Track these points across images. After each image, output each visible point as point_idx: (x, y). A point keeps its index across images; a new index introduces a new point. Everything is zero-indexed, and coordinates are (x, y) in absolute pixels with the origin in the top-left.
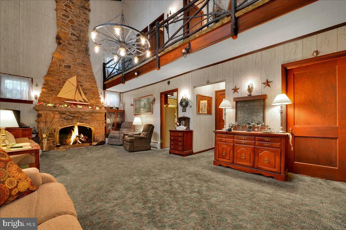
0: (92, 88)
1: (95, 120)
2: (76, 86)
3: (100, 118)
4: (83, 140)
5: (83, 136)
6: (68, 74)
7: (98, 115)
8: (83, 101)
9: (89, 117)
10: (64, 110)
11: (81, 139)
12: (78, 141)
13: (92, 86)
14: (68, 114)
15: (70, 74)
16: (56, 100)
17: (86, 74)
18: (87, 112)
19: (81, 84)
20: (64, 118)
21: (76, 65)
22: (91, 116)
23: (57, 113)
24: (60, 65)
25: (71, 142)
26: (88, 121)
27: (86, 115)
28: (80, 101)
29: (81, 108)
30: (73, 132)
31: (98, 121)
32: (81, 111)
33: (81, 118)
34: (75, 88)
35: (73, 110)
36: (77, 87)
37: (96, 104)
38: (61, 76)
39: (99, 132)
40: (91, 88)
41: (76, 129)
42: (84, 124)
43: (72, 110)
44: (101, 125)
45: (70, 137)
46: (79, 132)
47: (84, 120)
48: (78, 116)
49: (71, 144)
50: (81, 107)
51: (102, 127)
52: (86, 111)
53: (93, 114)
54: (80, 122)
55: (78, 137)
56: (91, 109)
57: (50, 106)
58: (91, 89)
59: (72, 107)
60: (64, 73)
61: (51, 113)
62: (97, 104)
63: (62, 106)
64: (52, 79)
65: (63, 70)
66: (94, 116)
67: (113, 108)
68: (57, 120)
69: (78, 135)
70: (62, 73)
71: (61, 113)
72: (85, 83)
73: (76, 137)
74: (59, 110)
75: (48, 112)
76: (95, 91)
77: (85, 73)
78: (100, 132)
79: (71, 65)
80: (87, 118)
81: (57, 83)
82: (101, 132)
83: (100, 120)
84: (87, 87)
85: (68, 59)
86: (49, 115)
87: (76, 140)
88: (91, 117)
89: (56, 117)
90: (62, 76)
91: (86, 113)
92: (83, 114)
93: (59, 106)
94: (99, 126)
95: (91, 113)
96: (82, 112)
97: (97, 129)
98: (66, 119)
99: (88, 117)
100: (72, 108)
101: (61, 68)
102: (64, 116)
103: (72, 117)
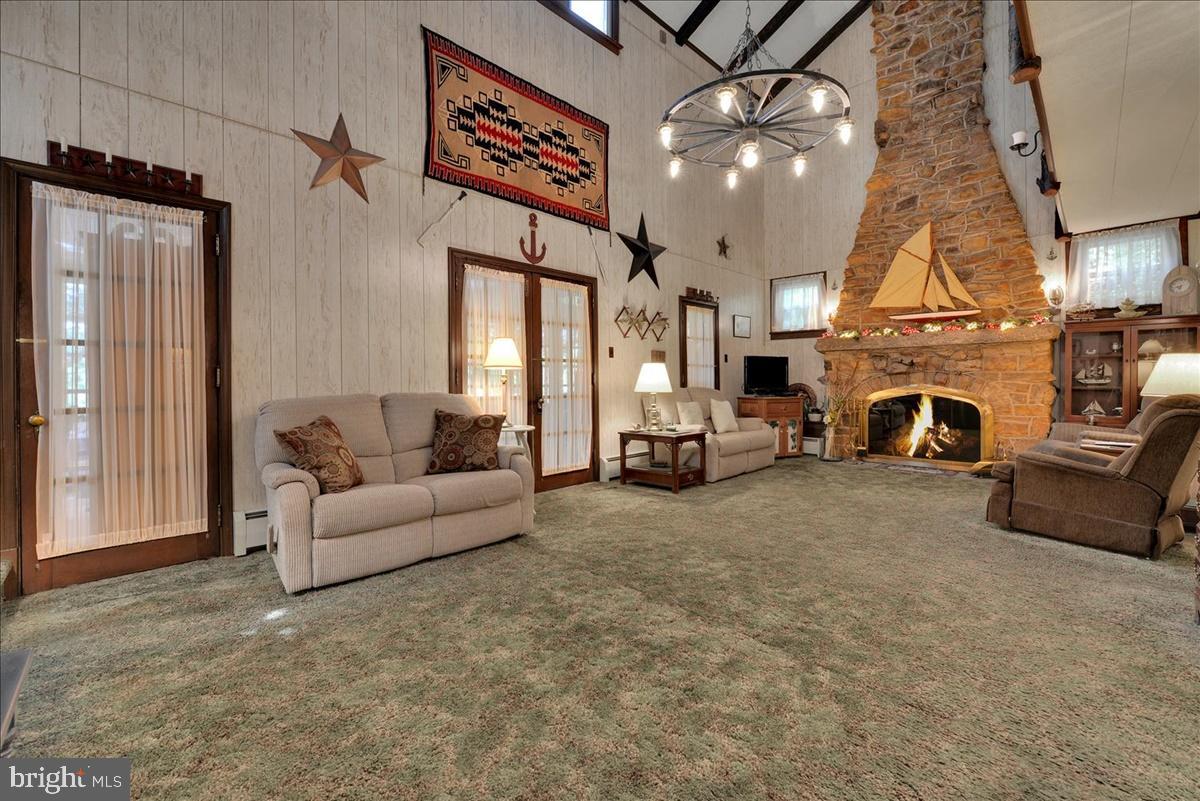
0: (999, 245)
1: (997, 375)
2: (927, 256)
3: (1024, 366)
4: (947, 441)
5: (946, 429)
6: (908, 228)
7: (1008, 352)
8: (948, 303)
9: (969, 363)
10: (881, 345)
11: (940, 437)
12: (933, 444)
13: (1000, 236)
14: (895, 356)
15: (913, 224)
16: (874, 319)
17: (970, 200)
18: (959, 345)
19: (949, 246)
20: (884, 370)
21: (933, 185)
22: (981, 358)
23: (865, 355)
24: (885, 210)
25: (909, 449)
26: (967, 379)
27: (955, 356)
28: (941, 308)
29: (935, 334)
30: (916, 417)
31: (1012, 376)
32: (934, 343)
33: (939, 369)
34: (927, 265)
35: (909, 344)
36: (934, 263)
37: (1016, 307)
38: (886, 242)
39: (1019, 426)
40: (994, 248)
41: (926, 408)
42: (951, 390)
43: (905, 342)
44: (1028, 395)
45: (908, 433)
46: (934, 417)
47: (952, 377)
48: (926, 363)
49: (911, 453)
50: (937, 328)
51: (1033, 403)
52: (956, 342)
53: (986, 352)
54: (935, 383)
55: (934, 431)
56: (977, 332)
57: (847, 339)
58: (994, 253)
59: (904, 334)
60: (897, 227)
61: (850, 358)
62: (1021, 305)
63: (878, 334)
64: (864, 258)
65: (892, 221)
66: (993, 360)
67: (1117, 309)
68: (864, 378)
69: (932, 427)
70: (891, 231)
71: (877, 355)
72: (967, 237)
73: (927, 433)
74: (868, 347)
75: (843, 354)
76: (1014, 254)
77: (969, 196)
78: (1025, 423)
79: (917, 193)
80: (961, 366)
81: (877, 266)
82: (1027, 426)
83: (1022, 375)
84: (975, 249)
85: (908, 178)
86: (845, 363)
87: (925, 441)
88: (978, 363)
89: (862, 368)
90: (890, 241)
91: (958, 348)
92: (946, 354)
93: (869, 334)
94: (1018, 398)
95: (977, 349)
96: (939, 346)
97: (1009, 412)
98: (890, 374)
99: (965, 363)
100: (905, 337)
101: (887, 215)
102: (883, 364)
103: (906, 367)
